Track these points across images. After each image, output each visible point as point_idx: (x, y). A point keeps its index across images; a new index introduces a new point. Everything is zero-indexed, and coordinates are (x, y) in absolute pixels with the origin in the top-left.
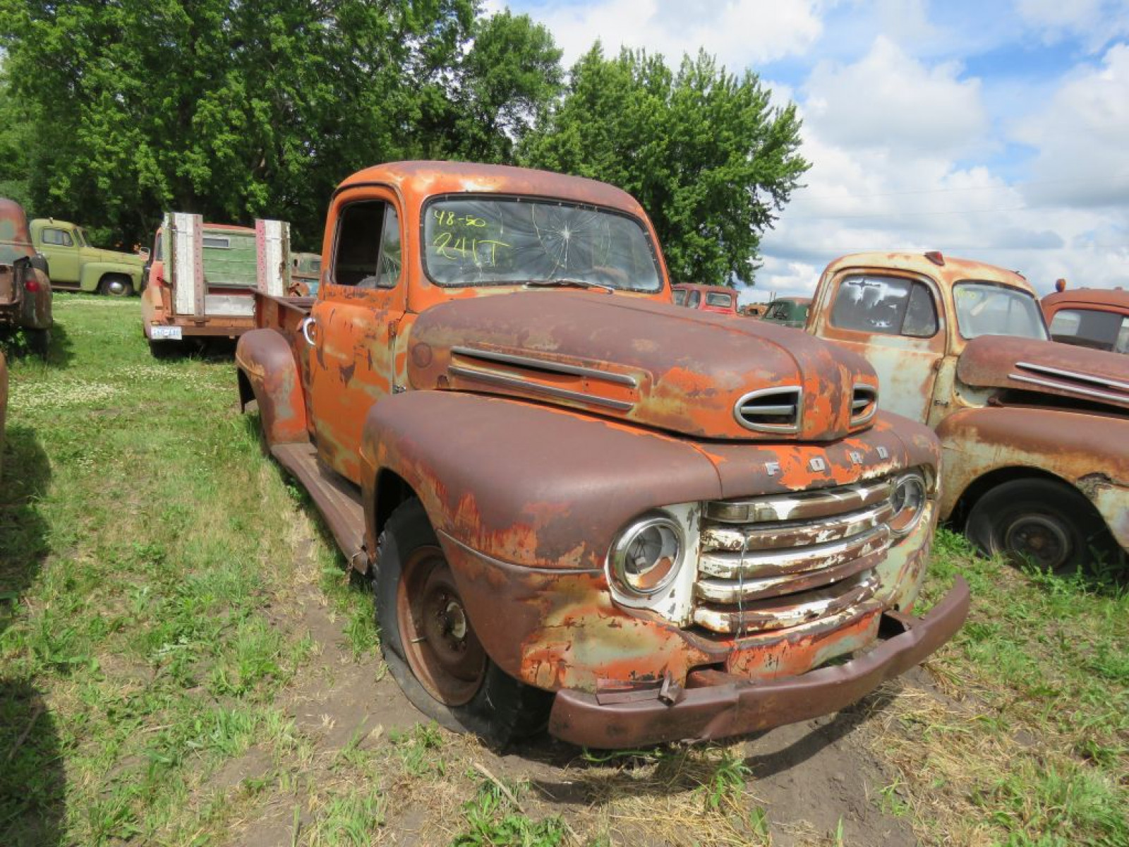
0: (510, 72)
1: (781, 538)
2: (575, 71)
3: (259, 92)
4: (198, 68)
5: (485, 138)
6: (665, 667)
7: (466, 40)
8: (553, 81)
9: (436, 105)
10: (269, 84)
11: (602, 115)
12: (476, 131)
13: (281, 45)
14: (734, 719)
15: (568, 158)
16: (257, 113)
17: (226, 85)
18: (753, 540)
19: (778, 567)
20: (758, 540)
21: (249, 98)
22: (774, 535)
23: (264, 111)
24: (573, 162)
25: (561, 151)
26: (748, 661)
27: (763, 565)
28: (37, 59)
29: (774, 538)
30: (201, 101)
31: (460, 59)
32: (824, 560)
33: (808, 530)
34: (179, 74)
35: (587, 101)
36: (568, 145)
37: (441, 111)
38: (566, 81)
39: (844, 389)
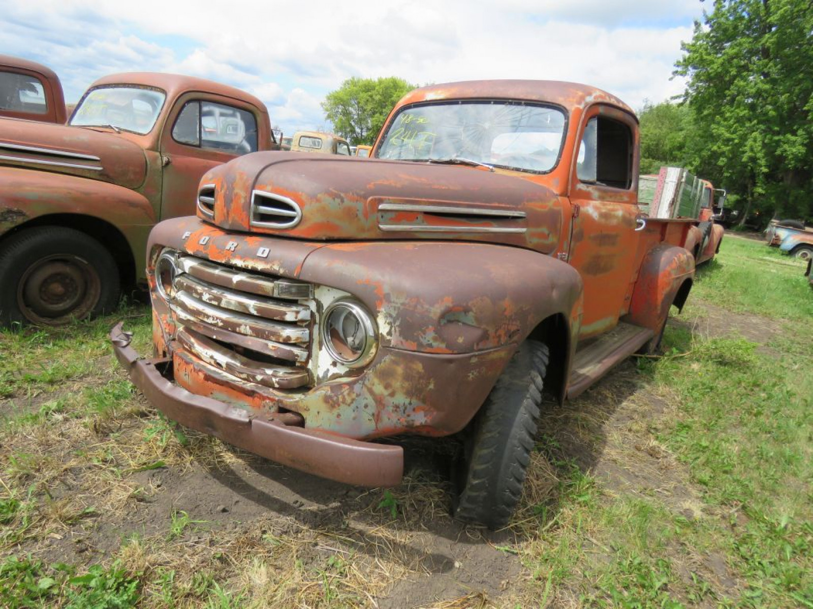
6: (158, 343)
20: (180, 282)
26: (179, 365)
27: (182, 301)
29: (185, 284)
33: (199, 288)
39: (237, 190)
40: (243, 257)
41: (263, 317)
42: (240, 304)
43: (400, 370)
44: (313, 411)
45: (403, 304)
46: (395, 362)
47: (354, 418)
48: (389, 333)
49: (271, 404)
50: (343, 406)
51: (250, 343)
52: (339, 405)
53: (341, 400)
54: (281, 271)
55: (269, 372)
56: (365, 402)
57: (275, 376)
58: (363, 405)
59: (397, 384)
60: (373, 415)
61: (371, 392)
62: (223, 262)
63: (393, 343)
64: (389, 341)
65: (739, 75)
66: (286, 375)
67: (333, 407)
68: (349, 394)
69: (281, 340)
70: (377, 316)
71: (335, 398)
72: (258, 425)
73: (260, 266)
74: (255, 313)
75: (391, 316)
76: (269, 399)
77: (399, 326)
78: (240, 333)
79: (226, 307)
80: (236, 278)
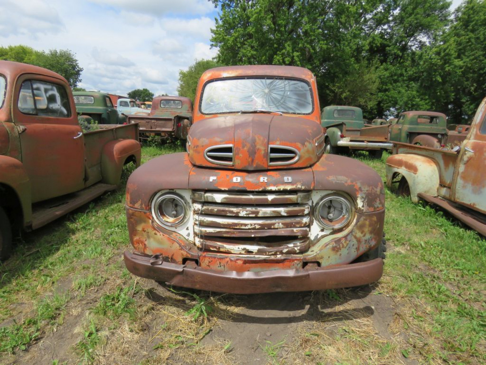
0: (417, 19)
1: (218, 211)
2: (458, 10)
3: (297, 49)
4: (275, 43)
5: (401, 54)
6: (173, 255)
7: (396, 9)
8: (444, 20)
9: (376, 42)
10: (300, 45)
11: (473, 31)
12: (396, 51)
13: (306, 28)
14: (184, 280)
15: (447, 57)
16: (295, 58)
17: (285, 48)
18: (205, 209)
19: (219, 223)
20: (208, 209)
21: (293, 52)
22: (216, 209)
23: (298, 56)
24: (450, 59)
25: (442, 54)
26: (209, 262)
27: (212, 221)
28: (226, 50)
29: (216, 210)
30: (275, 56)
31: (391, 18)
32: (246, 225)
33: (235, 210)
34: (269, 47)
35: (464, 25)
36: (447, 51)
37: (379, 44)
38: (452, 17)
39: (258, 147)
40: (275, 184)
41: (291, 215)
42: (274, 212)
43: (367, 223)
44: (326, 257)
45: (367, 191)
46: (366, 220)
47: (348, 253)
48: (363, 206)
49: (298, 262)
50: (342, 249)
51: (283, 232)
52: (340, 249)
53: (341, 246)
54: (303, 188)
55: (291, 245)
56: (353, 243)
57: (297, 246)
58: (352, 245)
59: (366, 230)
60: (356, 248)
61: (355, 237)
62: (261, 190)
63: (364, 211)
64: (363, 210)
65: (242, 47)
66: (302, 244)
67: (337, 251)
68: (345, 242)
69: (303, 225)
70: (357, 199)
71: (338, 246)
72: (312, 273)
73: (289, 187)
74: (285, 214)
75: (363, 197)
76: (296, 260)
77: (367, 202)
78: (274, 229)
79: (262, 216)
80: (270, 197)
